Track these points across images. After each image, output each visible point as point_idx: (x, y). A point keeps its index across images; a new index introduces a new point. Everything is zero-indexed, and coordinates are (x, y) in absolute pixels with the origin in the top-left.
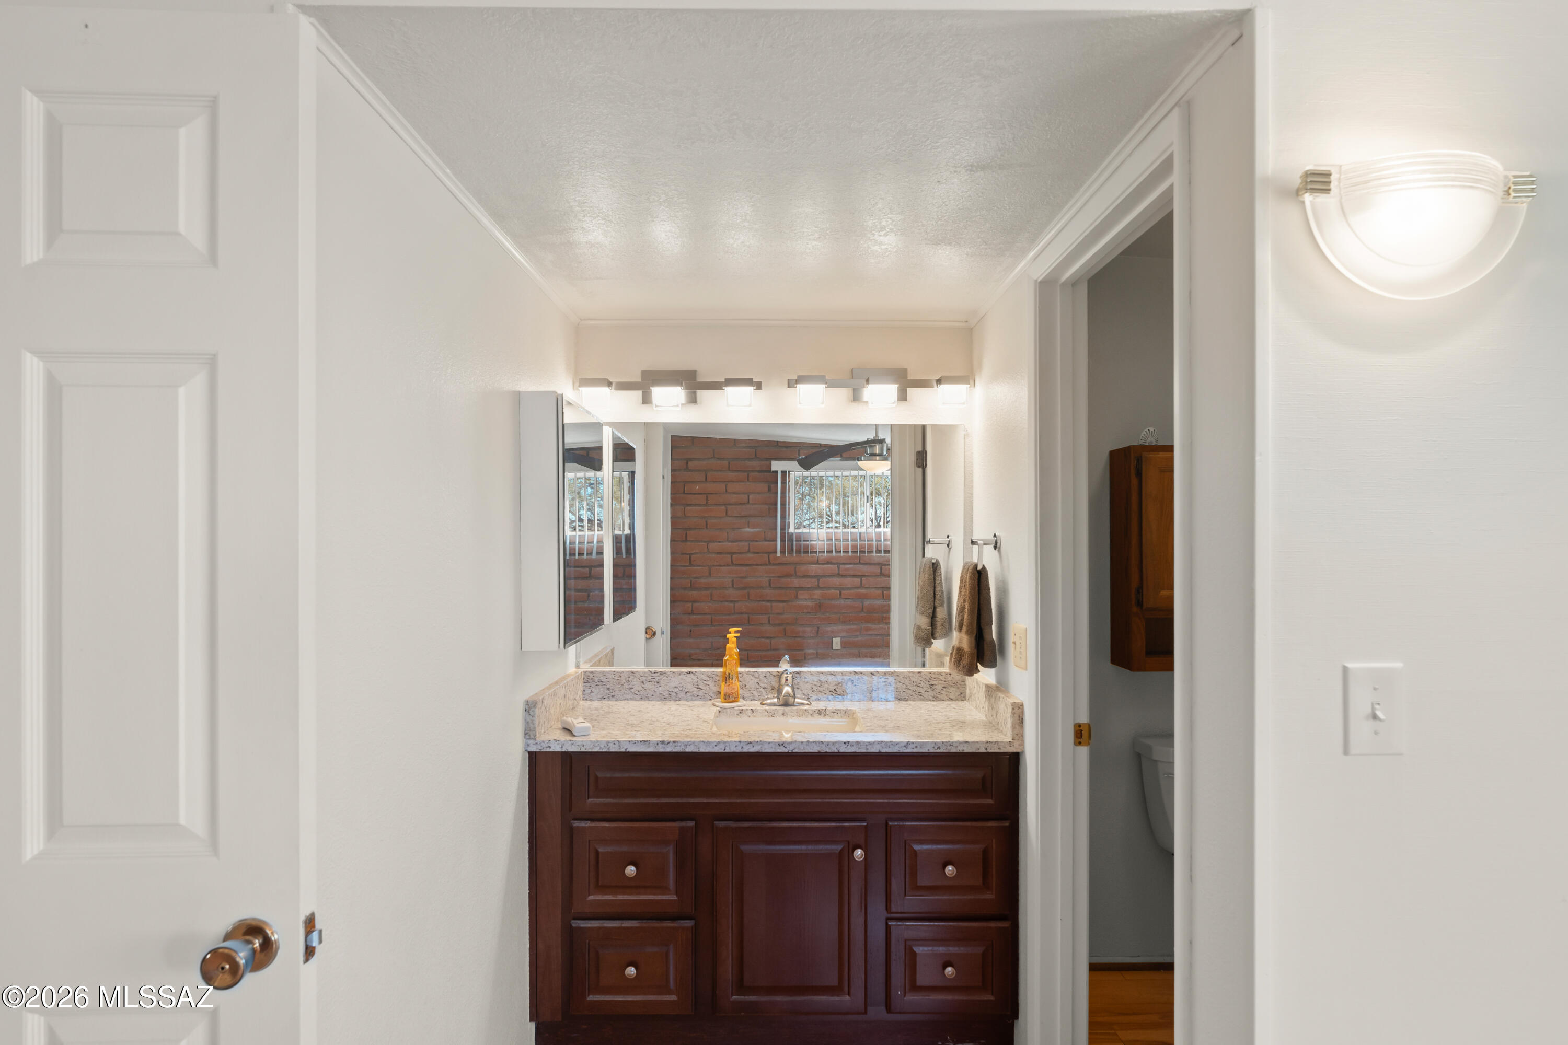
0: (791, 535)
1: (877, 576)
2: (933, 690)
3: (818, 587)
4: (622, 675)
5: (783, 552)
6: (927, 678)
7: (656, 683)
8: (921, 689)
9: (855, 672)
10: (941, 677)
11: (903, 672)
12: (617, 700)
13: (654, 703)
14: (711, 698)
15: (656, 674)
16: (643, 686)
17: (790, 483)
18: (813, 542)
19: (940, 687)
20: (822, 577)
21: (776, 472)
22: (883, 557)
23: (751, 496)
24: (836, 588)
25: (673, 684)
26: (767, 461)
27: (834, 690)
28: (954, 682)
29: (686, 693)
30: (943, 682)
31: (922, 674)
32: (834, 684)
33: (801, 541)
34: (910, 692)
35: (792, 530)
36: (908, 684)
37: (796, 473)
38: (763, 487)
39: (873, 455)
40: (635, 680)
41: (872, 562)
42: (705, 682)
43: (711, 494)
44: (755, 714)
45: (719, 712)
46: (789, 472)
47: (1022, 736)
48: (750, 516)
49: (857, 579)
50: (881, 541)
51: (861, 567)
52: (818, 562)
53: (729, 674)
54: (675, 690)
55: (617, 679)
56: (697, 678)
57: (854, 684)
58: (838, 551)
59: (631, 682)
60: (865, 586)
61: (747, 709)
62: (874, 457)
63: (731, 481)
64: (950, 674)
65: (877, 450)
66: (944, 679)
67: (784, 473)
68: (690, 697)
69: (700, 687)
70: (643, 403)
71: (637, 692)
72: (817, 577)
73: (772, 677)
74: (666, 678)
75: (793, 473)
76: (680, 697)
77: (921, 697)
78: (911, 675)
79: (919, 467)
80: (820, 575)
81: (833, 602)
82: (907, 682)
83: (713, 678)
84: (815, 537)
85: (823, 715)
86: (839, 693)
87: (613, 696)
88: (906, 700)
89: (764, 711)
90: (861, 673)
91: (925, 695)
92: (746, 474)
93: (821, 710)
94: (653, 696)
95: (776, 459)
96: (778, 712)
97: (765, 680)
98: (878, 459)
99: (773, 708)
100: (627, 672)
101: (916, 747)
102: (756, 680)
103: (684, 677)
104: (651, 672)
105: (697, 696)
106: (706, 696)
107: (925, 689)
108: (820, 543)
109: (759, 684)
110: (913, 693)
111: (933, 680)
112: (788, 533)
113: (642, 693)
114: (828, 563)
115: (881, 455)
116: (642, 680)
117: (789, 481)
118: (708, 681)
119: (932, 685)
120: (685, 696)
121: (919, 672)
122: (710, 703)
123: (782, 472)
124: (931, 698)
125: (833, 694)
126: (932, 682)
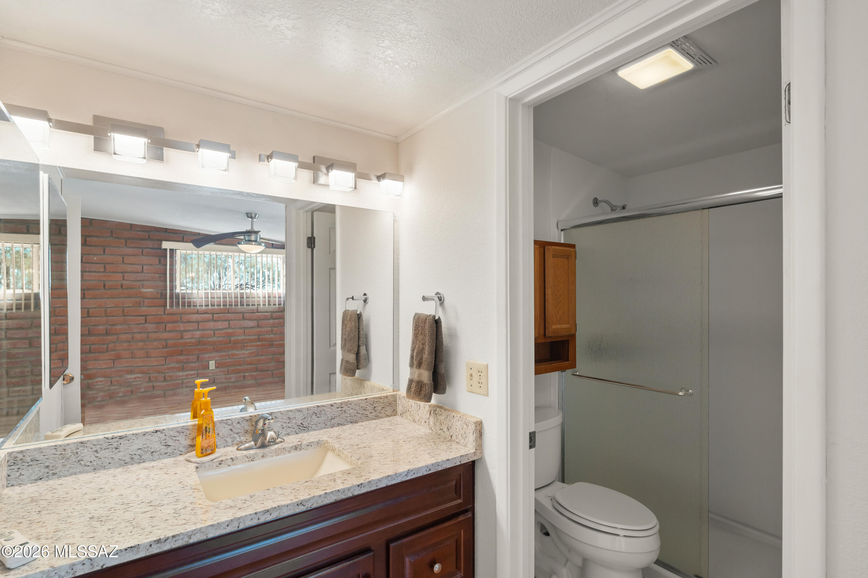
0: (177, 295)
1: (240, 320)
2: (375, 411)
3: (198, 329)
4: (66, 448)
5: (171, 305)
6: (372, 403)
7: (114, 449)
8: (367, 411)
9: (318, 406)
10: (381, 400)
11: (354, 401)
12: (60, 477)
13: (111, 471)
14: (181, 453)
15: (114, 440)
16: (97, 455)
17: (176, 258)
18: (194, 300)
19: (380, 408)
20: (200, 322)
21: (166, 250)
22: (244, 308)
23: (145, 267)
24: (211, 330)
25: (136, 447)
26: (158, 241)
27: (301, 423)
28: (389, 402)
29: (152, 453)
30: (382, 404)
31: (368, 400)
32: (301, 419)
33: (185, 299)
34: (360, 415)
35: (178, 290)
36: (358, 409)
37: (182, 251)
38: (156, 260)
39: (250, 241)
40: (86, 451)
41: (238, 311)
42: (175, 438)
43: (109, 263)
44: (235, 462)
45: (197, 468)
46: (176, 250)
47: (481, 446)
48: (144, 280)
49: (226, 322)
50: (243, 298)
51: (229, 315)
52: (198, 313)
53: (206, 428)
54: (139, 452)
55: (59, 453)
56: (165, 435)
57: (317, 416)
58: (213, 305)
59: (79, 454)
60: (232, 327)
61: (227, 459)
62: (251, 242)
63: (128, 255)
64: (387, 397)
65: (253, 238)
66: (382, 402)
67: (172, 251)
68: (157, 457)
69: (168, 444)
70: (95, 150)
71: (89, 464)
72: (198, 322)
73: (245, 422)
74: (127, 442)
75: (179, 251)
76: (145, 458)
77: (367, 418)
78: (360, 402)
79: (309, 247)
80: (200, 320)
81: (209, 339)
82: (357, 408)
83: (183, 432)
84: (195, 296)
85: (299, 449)
86: (305, 426)
87: (54, 474)
88: (356, 422)
89: (244, 457)
90: (323, 406)
91: (370, 415)
92: (141, 250)
93: (297, 446)
94: (110, 463)
95: (166, 240)
96: (257, 455)
97: (238, 426)
98: (254, 244)
99: (252, 452)
100: (74, 443)
101: (414, 473)
102: (230, 427)
103: (149, 437)
104: (107, 438)
105: (166, 453)
106: (175, 451)
107: (370, 411)
108: (199, 299)
109: (232, 430)
110: (362, 416)
111: (376, 404)
112: (175, 293)
113: (95, 463)
114: (205, 313)
115: (256, 241)
116: (95, 449)
117: (176, 256)
118: (178, 436)
119: (375, 407)
120: (151, 457)
121: (366, 399)
122: (182, 458)
123: (170, 250)
124: (374, 417)
125: (300, 427)
126: (375, 405)
